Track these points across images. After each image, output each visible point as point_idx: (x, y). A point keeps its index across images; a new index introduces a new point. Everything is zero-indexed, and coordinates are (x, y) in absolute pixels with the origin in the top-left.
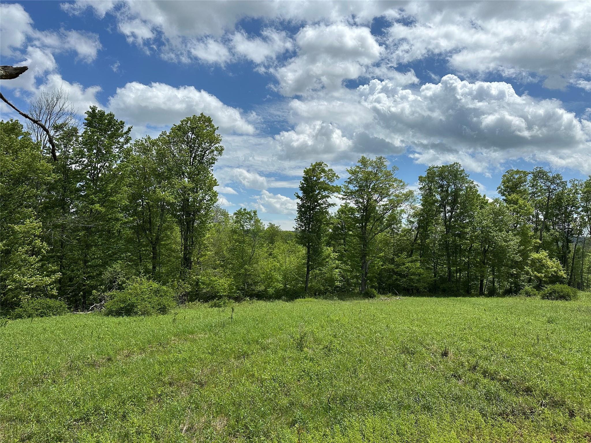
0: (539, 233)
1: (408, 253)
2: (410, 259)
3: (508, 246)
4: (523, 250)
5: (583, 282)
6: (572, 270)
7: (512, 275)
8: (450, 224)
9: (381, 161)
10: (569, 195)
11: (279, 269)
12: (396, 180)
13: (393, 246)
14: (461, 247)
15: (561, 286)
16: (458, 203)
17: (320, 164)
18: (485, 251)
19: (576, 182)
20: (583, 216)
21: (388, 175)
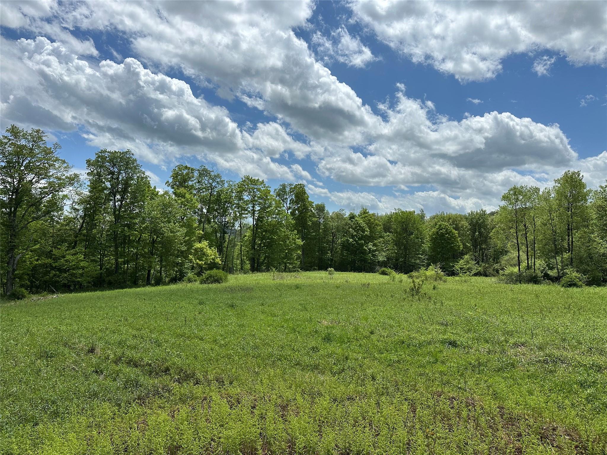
0: (202, 225)
1: (70, 244)
3: (174, 236)
4: (188, 240)
5: (233, 267)
6: (226, 257)
7: (178, 264)
8: (119, 213)
9: (38, 134)
10: (227, 192)
12: (57, 160)
13: (51, 237)
14: (129, 238)
15: (217, 271)
16: (128, 192)
19: (231, 183)
20: (236, 211)
21: (47, 152)
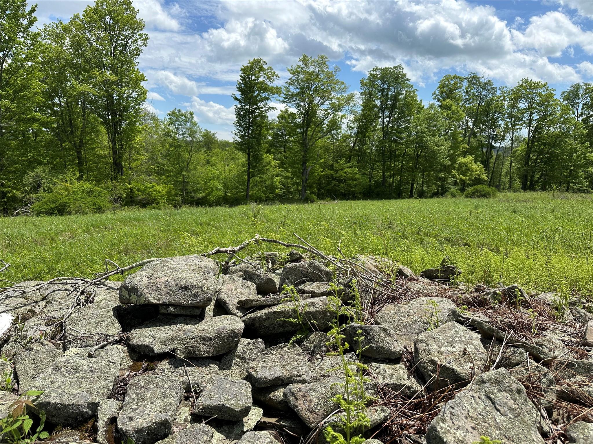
0: (467, 139)
1: (346, 159)
2: (348, 165)
3: (439, 150)
4: (452, 154)
5: (500, 185)
6: (492, 174)
7: (440, 179)
8: (387, 129)
9: (322, 60)
10: (497, 101)
11: (218, 178)
12: (338, 82)
13: (332, 152)
14: (396, 152)
15: (483, 186)
16: (396, 107)
17: (258, 61)
18: (418, 156)
19: (505, 89)
20: (508, 122)
21: (330, 76)
